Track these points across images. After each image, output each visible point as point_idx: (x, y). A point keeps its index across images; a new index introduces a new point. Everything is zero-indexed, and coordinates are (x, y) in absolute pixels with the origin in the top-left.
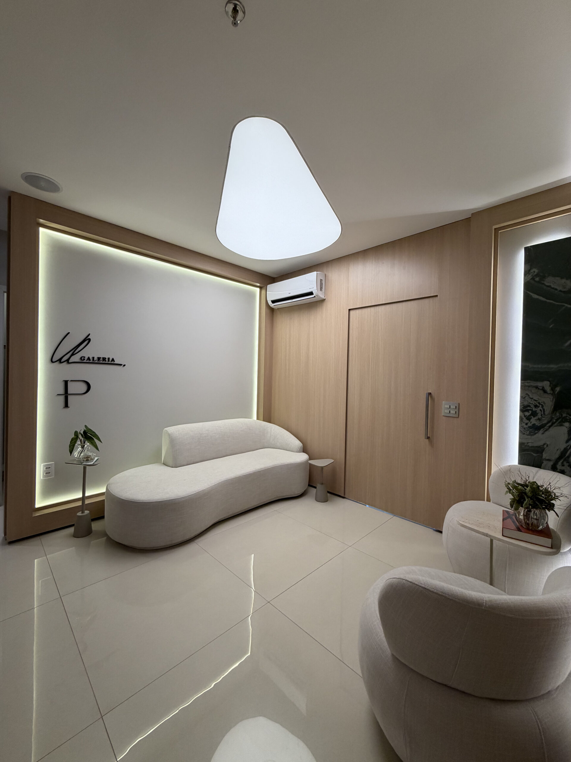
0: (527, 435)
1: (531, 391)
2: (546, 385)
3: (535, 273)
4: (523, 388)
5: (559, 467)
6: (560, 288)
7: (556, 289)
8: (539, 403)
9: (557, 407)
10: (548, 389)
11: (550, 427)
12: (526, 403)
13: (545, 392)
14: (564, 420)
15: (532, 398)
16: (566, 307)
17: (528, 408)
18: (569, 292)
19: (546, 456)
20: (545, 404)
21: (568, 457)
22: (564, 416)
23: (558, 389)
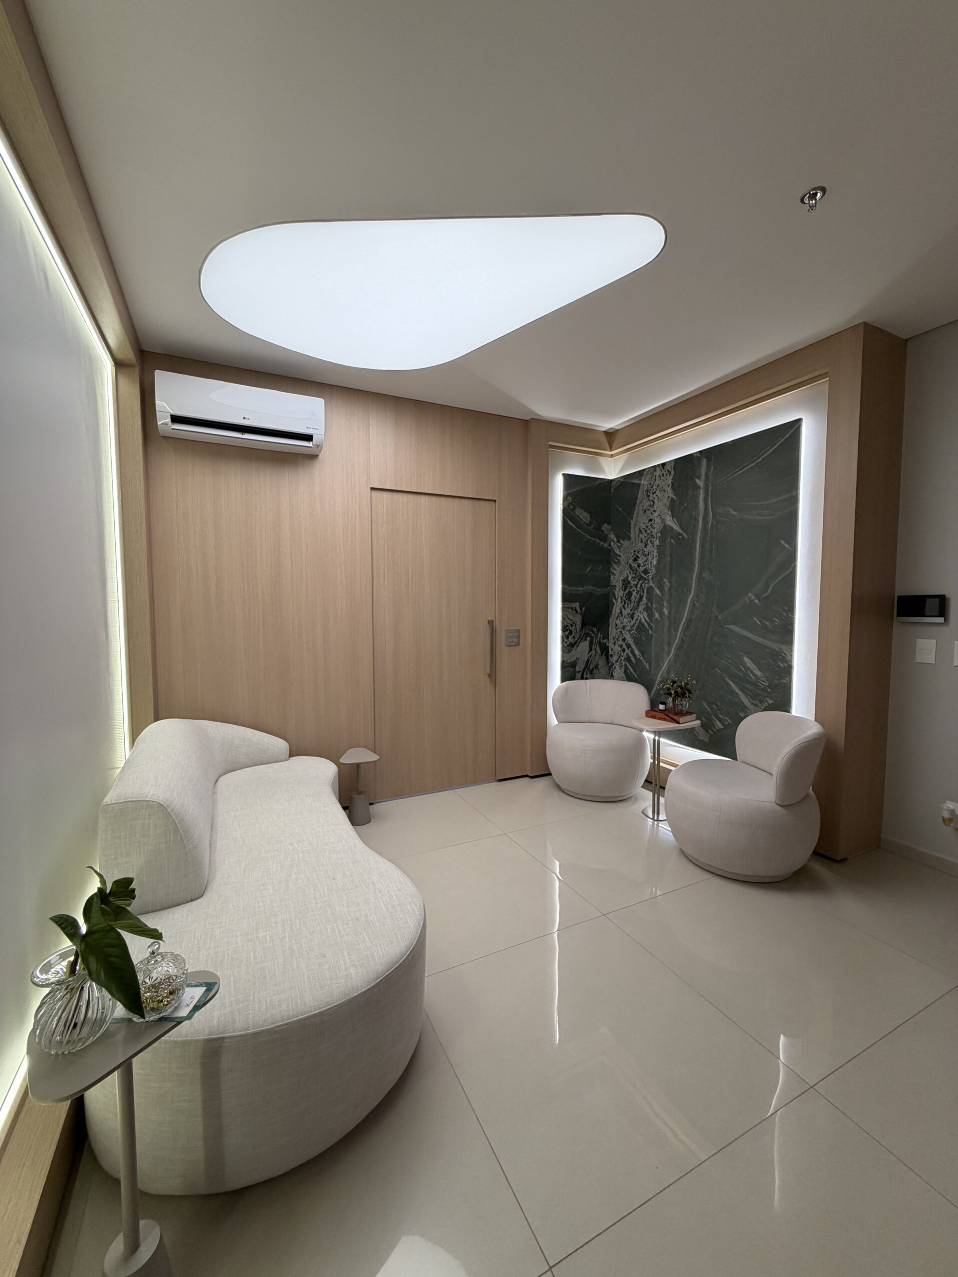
0: (567, 653)
1: (569, 612)
2: (577, 605)
3: (570, 502)
4: (564, 609)
5: (585, 676)
6: (584, 520)
7: (582, 520)
8: (573, 622)
9: (583, 625)
10: (578, 609)
11: (580, 642)
12: (566, 624)
13: (577, 612)
14: (587, 635)
15: (569, 619)
16: (588, 538)
17: (567, 628)
18: (589, 524)
19: (577, 669)
20: (577, 622)
21: (589, 666)
22: (587, 631)
23: (584, 609)
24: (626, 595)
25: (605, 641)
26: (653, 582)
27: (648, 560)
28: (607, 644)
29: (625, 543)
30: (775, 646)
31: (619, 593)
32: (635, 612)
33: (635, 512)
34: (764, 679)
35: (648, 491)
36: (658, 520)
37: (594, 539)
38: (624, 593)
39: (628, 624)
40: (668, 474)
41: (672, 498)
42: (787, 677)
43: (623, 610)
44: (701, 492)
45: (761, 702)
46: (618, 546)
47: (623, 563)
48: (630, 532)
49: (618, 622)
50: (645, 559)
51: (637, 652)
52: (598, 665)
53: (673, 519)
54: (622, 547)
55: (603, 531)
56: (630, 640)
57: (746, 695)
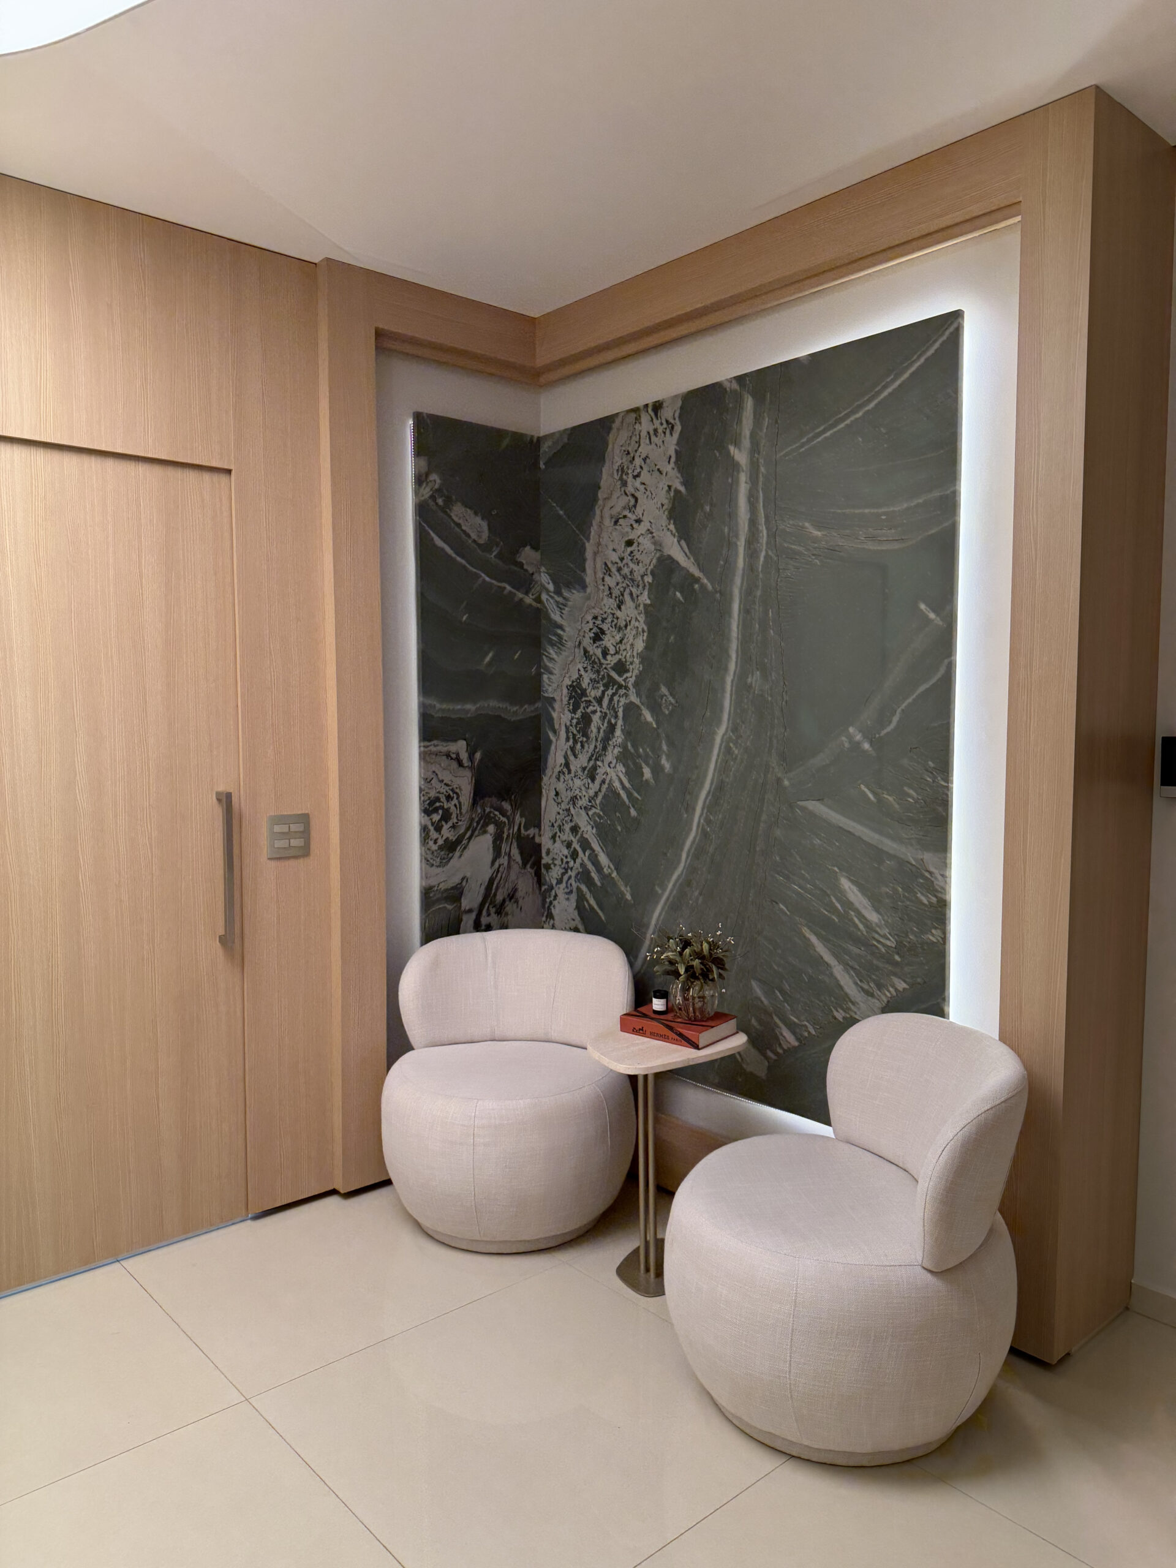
0: (437, 866)
1: (440, 765)
2: (460, 747)
3: (437, 486)
4: (424, 757)
5: (484, 920)
6: (474, 536)
7: (469, 536)
8: (452, 790)
9: (479, 794)
10: (464, 756)
11: (470, 838)
12: (433, 794)
13: (460, 764)
14: (486, 820)
15: (442, 781)
16: (484, 580)
17: (438, 804)
18: (487, 548)
19: (466, 903)
20: (461, 790)
21: (495, 895)
22: (488, 810)
23: (478, 755)
24: (577, 723)
25: (532, 831)
26: (638, 695)
27: (625, 640)
28: (537, 840)
29: (575, 596)
30: (910, 854)
31: (562, 716)
32: (599, 763)
33: (595, 523)
34: (886, 931)
35: (622, 469)
36: (646, 543)
37: (500, 584)
38: (572, 718)
39: (584, 793)
40: (668, 432)
41: (677, 491)
42: (936, 928)
43: (572, 758)
44: (743, 478)
45: (880, 986)
46: (557, 602)
47: (569, 644)
48: (584, 570)
49: (561, 786)
50: (618, 638)
51: (603, 859)
52: (515, 890)
53: (679, 542)
54: (565, 605)
55: (521, 565)
56: (589, 831)
57: (847, 967)
